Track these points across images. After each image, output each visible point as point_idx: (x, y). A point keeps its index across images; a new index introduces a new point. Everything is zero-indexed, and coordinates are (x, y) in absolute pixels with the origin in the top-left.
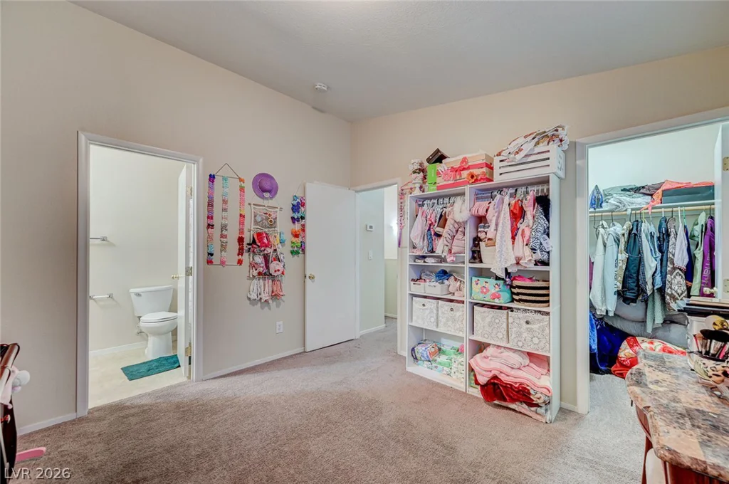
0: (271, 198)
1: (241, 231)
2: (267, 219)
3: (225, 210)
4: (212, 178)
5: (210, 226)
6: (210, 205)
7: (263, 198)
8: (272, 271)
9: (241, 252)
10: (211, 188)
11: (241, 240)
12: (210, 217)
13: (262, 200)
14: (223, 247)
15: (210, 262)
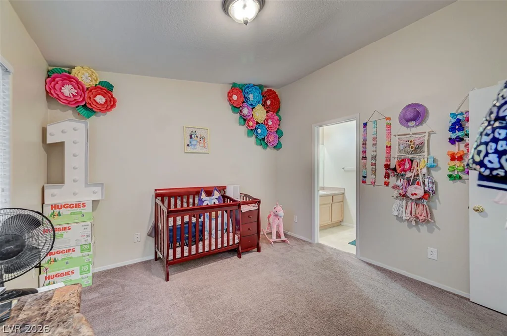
0: (416, 126)
1: (388, 159)
2: (409, 146)
3: (375, 145)
4: (365, 125)
5: (365, 158)
6: (365, 144)
7: (410, 127)
8: (409, 194)
9: (387, 176)
10: (365, 131)
11: (387, 166)
12: (365, 152)
13: (409, 129)
14: (374, 172)
15: (364, 182)
